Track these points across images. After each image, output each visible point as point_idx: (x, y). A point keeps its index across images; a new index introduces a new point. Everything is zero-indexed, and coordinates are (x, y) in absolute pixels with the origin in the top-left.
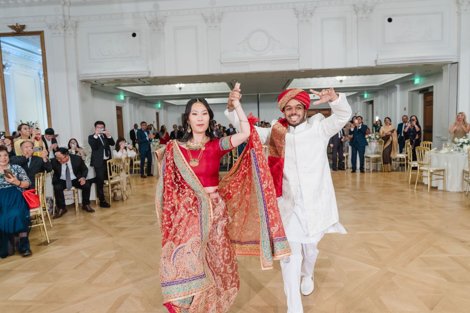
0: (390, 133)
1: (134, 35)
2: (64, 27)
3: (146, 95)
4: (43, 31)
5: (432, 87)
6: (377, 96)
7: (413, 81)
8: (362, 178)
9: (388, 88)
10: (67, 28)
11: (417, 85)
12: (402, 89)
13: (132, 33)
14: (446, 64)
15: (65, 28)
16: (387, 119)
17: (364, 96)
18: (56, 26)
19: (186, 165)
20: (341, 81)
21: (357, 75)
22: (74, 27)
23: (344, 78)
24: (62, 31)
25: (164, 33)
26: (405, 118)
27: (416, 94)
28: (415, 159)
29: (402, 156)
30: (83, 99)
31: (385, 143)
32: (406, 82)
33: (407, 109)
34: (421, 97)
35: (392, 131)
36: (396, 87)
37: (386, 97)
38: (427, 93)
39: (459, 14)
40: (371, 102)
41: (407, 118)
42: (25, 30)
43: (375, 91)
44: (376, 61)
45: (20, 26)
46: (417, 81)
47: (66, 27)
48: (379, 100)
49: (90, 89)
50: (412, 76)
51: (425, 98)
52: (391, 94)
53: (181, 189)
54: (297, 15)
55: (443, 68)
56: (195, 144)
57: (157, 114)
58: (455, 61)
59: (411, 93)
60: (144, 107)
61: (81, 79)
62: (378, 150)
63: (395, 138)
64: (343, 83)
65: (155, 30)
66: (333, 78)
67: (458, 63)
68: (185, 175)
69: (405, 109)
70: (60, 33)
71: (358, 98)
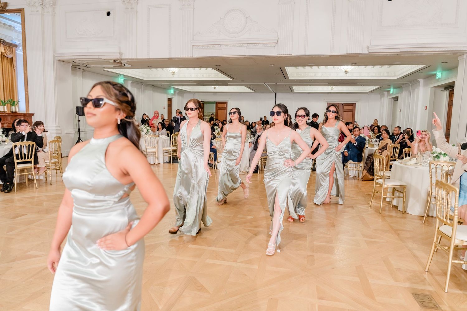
1: (109, 14)
2: (42, 4)
3: (146, 79)
4: (24, 9)
5: (454, 83)
6: (400, 92)
7: (434, 75)
9: (412, 82)
10: (45, 5)
11: (439, 80)
12: (426, 85)
13: (106, 12)
15: (43, 6)
17: (390, 91)
18: (34, 4)
20: (346, 72)
22: (52, 4)
23: (349, 68)
24: (40, 9)
25: (137, 12)
27: (439, 90)
30: (59, 79)
32: (430, 77)
33: (428, 108)
34: (445, 94)
36: (419, 82)
37: (410, 93)
38: (453, 90)
40: (396, 99)
42: (8, 8)
44: (368, 48)
45: (3, 3)
46: (439, 75)
47: (43, 4)
48: (403, 96)
49: (70, 69)
51: (450, 96)
52: (414, 90)
55: (459, 58)
57: (170, 100)
59: (434, 89)
60: (152, 92)
61: (57, 58)
65: (128, 9)
66: (337, 68)
69: (426, 108)
70: (37, 11)
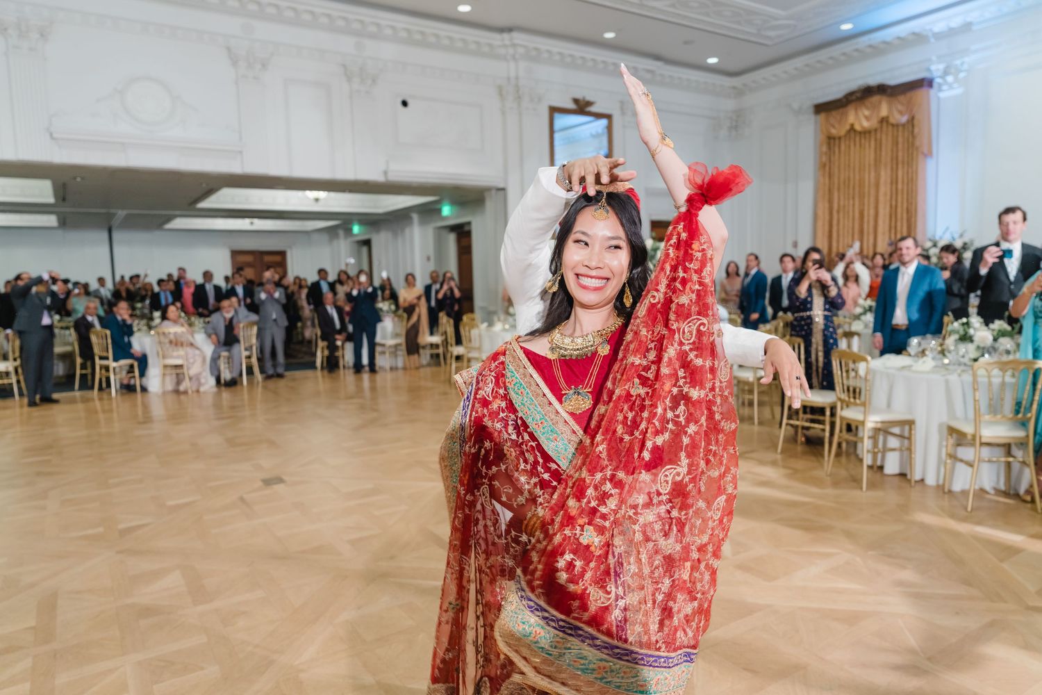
0: (415, 301)
5: (469, 223)
6: (378, 231)
7: (439, 211)
8: (372, 381)
9: (398, 218)
11: (446, 218)
12: (423, 223)
14: (489, 189)
16: (410, 277)
17: (351, 230)
19: (554, 411)
20: (317, 200)
21: (351, 191)
23: (322, 194)
26: (434, 275)
27: (444, 233)
28: (459, 341)
29: (436, 339)
31: (409, 319)
32: (429, 211)
33: (432, 258)
34: (452, 238)
35: (419, 298)
36: (412, 219)
37: (395, 235)
38: (462, 233)
39: (503, 113)
40: (367, 243)
41: (437, 276)
43: (373, 221)
44: (386, 173)
46: (446, 210)
48: (381, 240)
50: (438, 202)
51: (459, 241)
52: (403, 230)
53: (541, 493)
54: (235, 63)
55: (486, 194)
56: (579, 341)
58: (501, 185)
59: (437, 230)
62: (398, 330)
63: (423, 310)
64: (320, 203)
66: (300, 194)
67: (503, 189)
68: (552, 445)
69: (428, 259)
71: (341, 233)
